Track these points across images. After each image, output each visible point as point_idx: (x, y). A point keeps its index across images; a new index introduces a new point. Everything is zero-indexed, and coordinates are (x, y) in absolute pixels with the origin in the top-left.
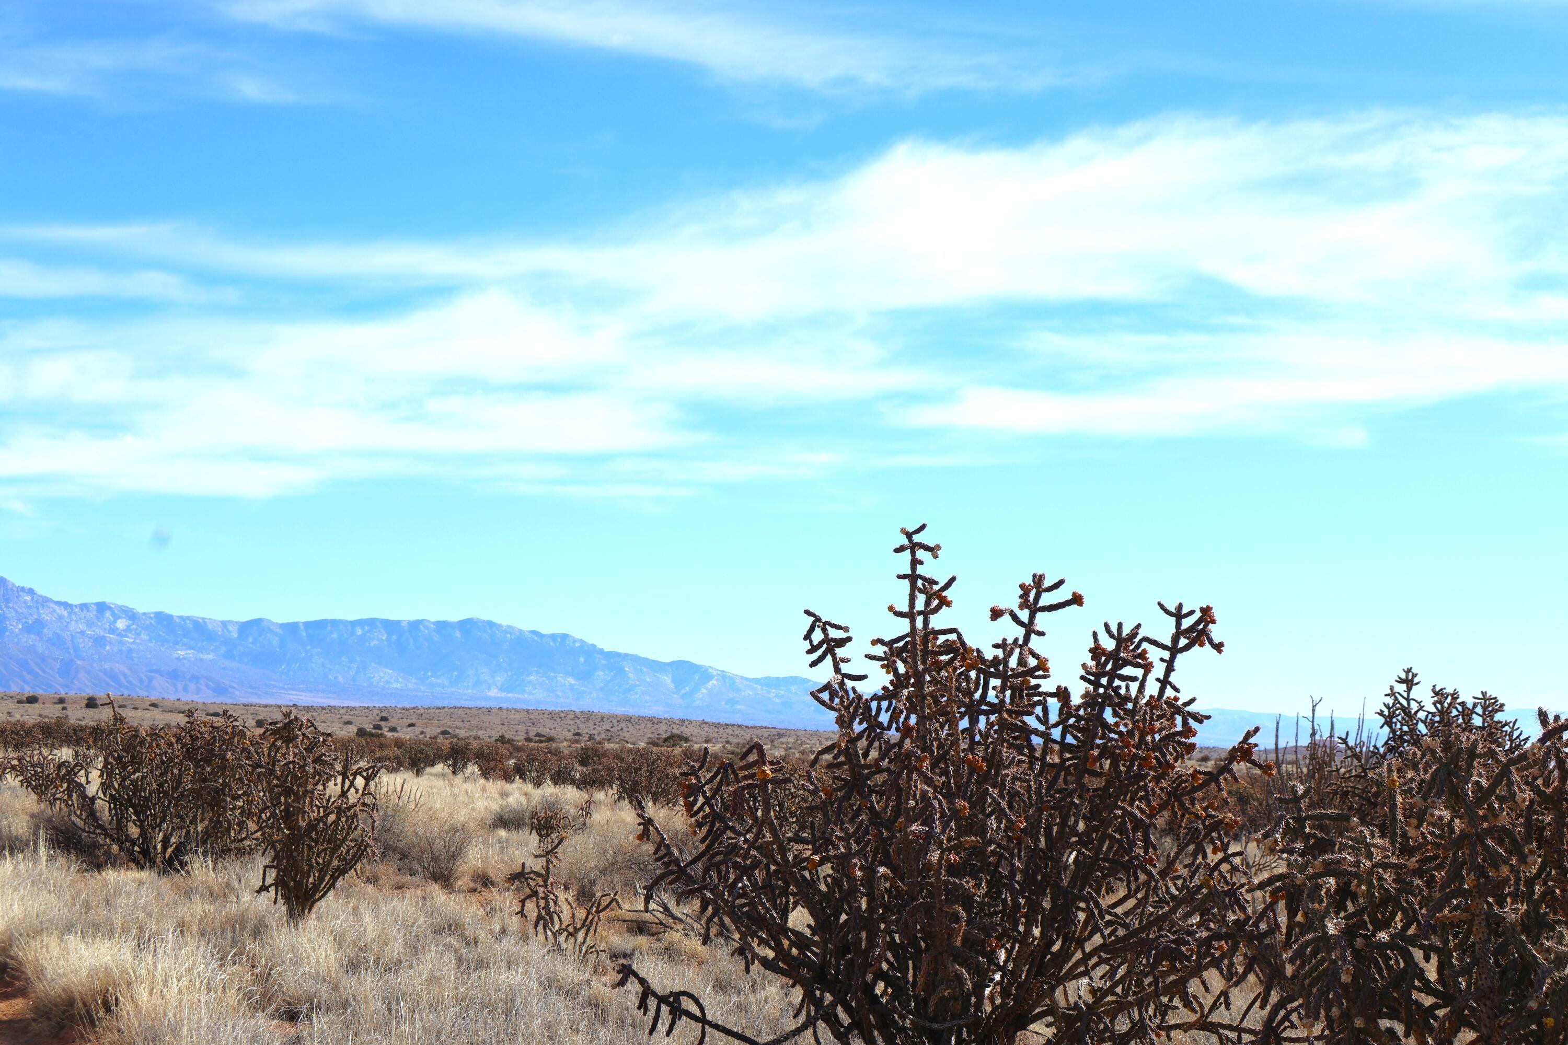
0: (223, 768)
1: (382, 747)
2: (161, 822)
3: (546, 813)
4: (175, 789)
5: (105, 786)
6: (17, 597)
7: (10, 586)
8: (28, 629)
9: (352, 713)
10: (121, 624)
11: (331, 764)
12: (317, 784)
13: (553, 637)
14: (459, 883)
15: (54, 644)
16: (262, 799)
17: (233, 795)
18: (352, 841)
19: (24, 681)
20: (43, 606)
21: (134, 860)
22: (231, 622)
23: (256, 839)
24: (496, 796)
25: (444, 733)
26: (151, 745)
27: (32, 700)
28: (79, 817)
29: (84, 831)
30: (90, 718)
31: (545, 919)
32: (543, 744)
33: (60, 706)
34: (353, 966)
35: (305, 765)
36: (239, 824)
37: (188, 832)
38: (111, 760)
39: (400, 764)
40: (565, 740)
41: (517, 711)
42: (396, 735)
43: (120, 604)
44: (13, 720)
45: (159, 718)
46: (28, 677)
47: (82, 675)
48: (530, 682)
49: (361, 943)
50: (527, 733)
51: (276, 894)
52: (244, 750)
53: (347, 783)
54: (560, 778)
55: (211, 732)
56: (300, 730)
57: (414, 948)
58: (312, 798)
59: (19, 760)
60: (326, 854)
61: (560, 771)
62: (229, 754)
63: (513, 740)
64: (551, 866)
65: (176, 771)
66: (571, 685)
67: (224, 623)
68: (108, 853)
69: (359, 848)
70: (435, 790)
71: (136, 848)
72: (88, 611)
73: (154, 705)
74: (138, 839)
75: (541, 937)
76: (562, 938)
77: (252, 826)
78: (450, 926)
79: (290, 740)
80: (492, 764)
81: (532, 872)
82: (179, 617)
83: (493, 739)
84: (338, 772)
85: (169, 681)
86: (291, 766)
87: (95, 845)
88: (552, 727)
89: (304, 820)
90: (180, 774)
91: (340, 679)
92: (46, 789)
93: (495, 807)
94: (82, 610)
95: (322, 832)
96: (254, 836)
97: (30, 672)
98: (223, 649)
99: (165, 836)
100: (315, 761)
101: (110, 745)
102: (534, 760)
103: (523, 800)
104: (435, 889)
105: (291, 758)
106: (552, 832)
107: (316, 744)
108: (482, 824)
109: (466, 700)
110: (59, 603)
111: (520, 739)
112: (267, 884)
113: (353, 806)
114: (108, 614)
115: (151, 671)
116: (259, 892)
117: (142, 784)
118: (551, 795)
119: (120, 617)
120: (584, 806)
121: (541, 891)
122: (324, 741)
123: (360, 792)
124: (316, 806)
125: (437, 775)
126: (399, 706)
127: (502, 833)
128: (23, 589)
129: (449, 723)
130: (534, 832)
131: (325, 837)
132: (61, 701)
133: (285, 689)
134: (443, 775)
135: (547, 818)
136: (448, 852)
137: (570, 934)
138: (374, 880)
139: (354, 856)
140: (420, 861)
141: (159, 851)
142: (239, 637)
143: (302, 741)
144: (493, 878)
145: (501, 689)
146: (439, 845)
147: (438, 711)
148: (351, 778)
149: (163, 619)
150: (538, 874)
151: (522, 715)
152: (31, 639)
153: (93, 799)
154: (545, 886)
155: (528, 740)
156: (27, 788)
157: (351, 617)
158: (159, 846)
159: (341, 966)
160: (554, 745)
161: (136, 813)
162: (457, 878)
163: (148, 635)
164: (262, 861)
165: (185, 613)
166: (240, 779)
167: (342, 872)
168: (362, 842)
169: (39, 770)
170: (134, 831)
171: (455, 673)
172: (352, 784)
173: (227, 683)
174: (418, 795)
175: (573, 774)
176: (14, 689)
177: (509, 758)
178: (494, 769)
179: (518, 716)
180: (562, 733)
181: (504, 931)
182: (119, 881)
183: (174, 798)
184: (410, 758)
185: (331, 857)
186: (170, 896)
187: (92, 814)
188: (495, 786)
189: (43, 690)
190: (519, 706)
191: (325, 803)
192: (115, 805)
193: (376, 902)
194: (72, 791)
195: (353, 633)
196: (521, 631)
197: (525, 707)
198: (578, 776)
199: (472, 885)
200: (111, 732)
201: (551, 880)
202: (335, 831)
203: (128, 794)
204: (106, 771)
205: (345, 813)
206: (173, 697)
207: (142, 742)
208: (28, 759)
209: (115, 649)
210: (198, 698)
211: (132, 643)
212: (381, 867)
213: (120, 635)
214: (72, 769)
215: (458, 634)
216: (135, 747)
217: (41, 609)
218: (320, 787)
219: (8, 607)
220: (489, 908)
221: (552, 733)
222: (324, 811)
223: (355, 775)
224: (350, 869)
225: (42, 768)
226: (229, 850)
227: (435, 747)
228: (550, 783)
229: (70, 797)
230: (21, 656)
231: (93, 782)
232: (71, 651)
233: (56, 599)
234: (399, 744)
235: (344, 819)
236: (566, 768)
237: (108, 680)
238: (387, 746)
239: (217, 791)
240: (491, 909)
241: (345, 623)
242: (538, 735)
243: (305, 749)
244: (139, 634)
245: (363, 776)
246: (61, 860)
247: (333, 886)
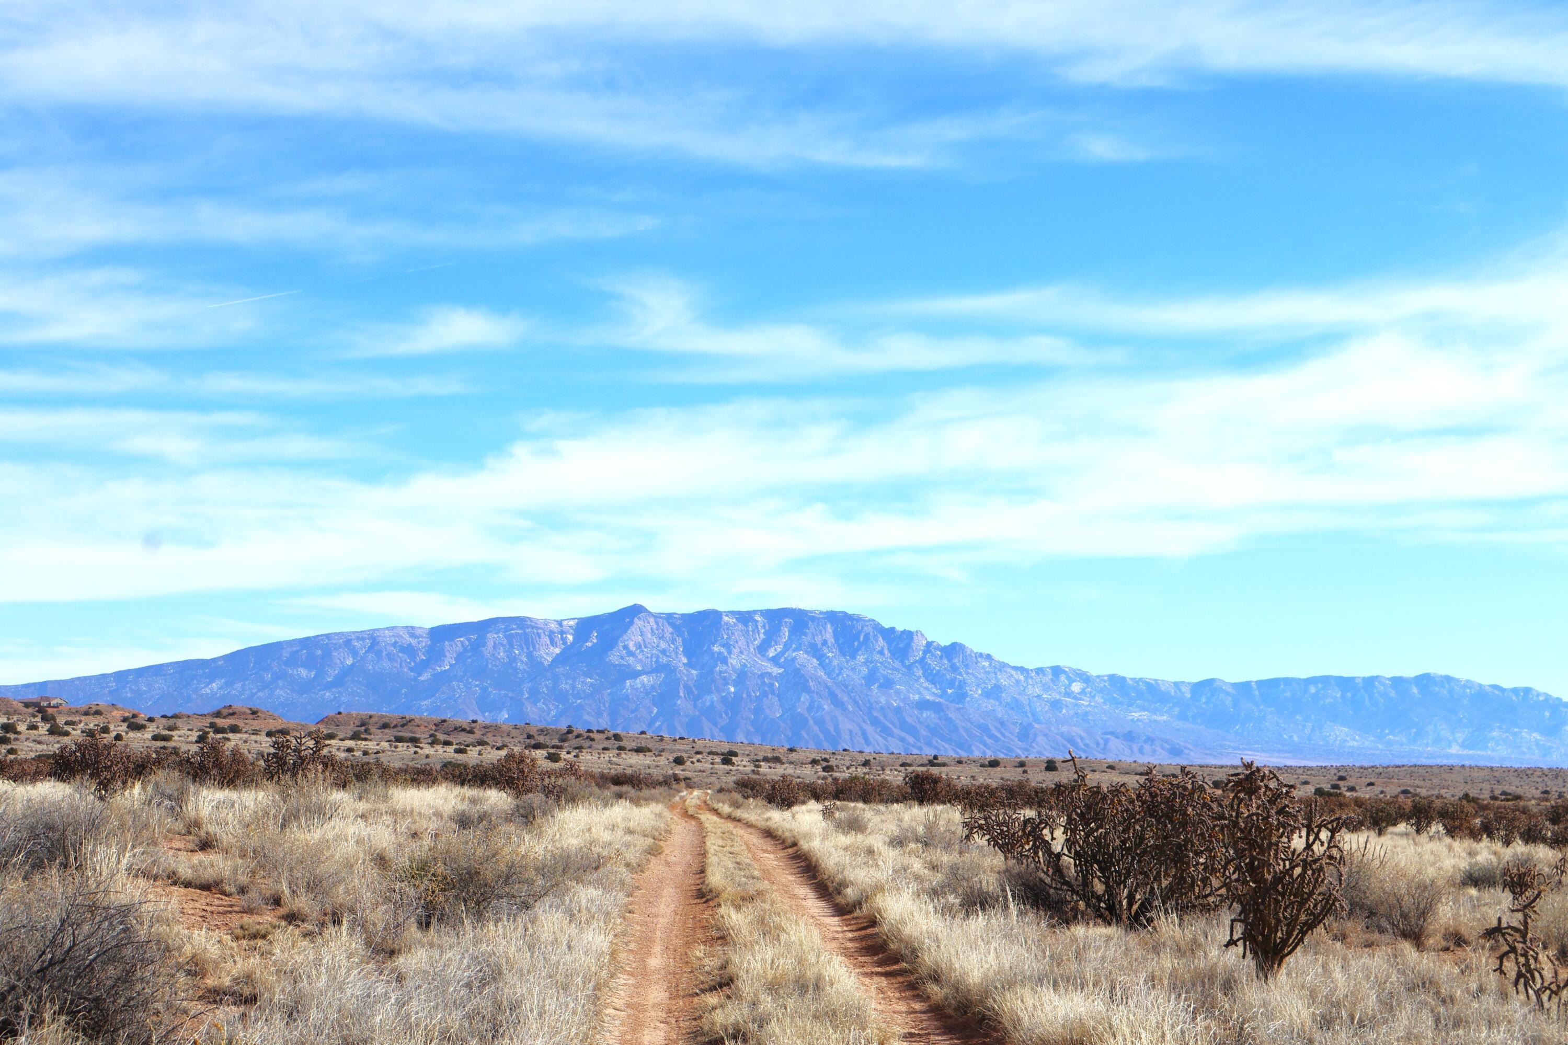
0: (1184, 824)
1: (1341, 806)
2: (1126, 878)
3: (1518, 870)
4: (1137, 846)
5: (1070, 843)
6: (976, 663)
7: (969, 652)
8: (987, 694)
9: (1309, 772)
10: (1076, 687)
11: (1294, 816)
12: (1281, 836)
13: (1515, 691)
14: (1431, 941)
15: (1013, 709)
16: (1225, 855)
17: (1196, 851)
18: (1319, 894)
19: (986, 745)
20: (1001, 671)
21: (1101, 916)
22: (1183, 683)
23: (1221, 896)
24: (1464, 855)
25: (1405, 792)
26: (1112, 800)
27: (994, 764)
28: (1046, 873)
29: (1051, 887)
30: (1049, 780)
31: (1525, 976)
32: (1510, 803)
33: (1020, 770)
34: (1326, 1022)
35: (1269, 816)
36: (1203, 880)
37: (1152, 889)
38: (1074, 816)
39: (1361, 823)
40: (1534, 798)
41: (1480, 768)
42: (1355, 794)
43: (1074, 667)
44: (977, 783)
45: (1116, 778)
46: (989, 741)
47: (1040, 739)
48: (1493, 738)
49: (1334, 999)
50: (1492, 791)
51: (1245, 948)
52: (1205, 805)
53: (1311, 838)
54: (1531, 837)
55: (1170, 789)
56: (1262, 781)
57: (1389, 1005)
58: (1276, 851)
59: (985, 819)
60: (1293, 908)
61: (1530, 829)
62: (1190, 809)
63: (1478, 799)
64: (1529, 921)
65: (1137, 827)
66: (1537, 742)
67: (1176, 684)
68: (1075, 910)
69: (1327, 902)
70: (1399, 849)
71: (1102, 905)
72: (1044, 675)
73: (1111, 767)
74: (1104, 895)
75: (1522, 997)
76: (1545, 997)
77: (1216, 883)
78: (1424, 983)
79: (1252, 791)
80: (1457, 823)
81: (1509, 927)
82: (1132, 679)
83: (1457, 798)
84: (1302, 824)
85: (1125, 743)
86: (1255, 818)
87: (1064, 902)
88: (1519, 785)
89: (1269, 872)
90: (1143, 830)
91: (1296, 739)
92: (1012, 847)
93: (1464, 865)
94: (1037, 674)
95: (1288, 885)
96: (1219, 892)
97: (992, 736)
98: (1176, 710)
99: (1130, 892)
100: (1278, 813)
101: (1073, 801)
102: (1502, 818)
103: (1494, 859)
104: (1407, 947)
105: (1254, 811)
106: (1526, 890)
107: (1279, 795)
108: (1451, 882)
109: (1425, 758)
110: (1015, 668)
111: (1485, 796)
112: (1235, 937)
113: (1319, 859)
114: (1063, 678)
115: (1106, 733)
116: (1227, 946)
117: (1106, 840)
118: (1522, 854)
119: (1075, 681)
120: (1559, 864)
121: (1519, 946)
122: (1287, 792)
123: (1326, 845)
124: (1282, 859)
125: (1401, 835)
126: (1357, 764)
127: (1473, 892)
128: (981, 655)
129: (1409, 782)
130: (1507, 889)
131: (1291, 890)
132: (1022, 764)
133: (1240, 749)
134: (1407, 835)
135: (1520, 875)
136: (1417, 909)
137: (1552, 992)
138: (1342, 937)
139: (1322, 910)
140: (1389, 917)
141: (1125, 907)
142: (1192, 697)
143: (1265, 794)
144: (1466, 937)
145: (1463, 746)
146: (1407, 902)
147: (1397, 769)
148: (1316, 830)
149: (1117, 681)
150: (1516, 930)
151: (1486, 773)
152: (990, 704)
153: (1059, 856)
154: (1524, 942)
155: (1494, 798)
156: (994, 847)
157: (1303, 674)
158: (1125, 902)
159: (1314, 1021)
160: (1522, 803)
161: (1101, 870)
162: (1429, 936)
163: (1103, 697)
164: (1226, 917)
165: (1138, 676)
166: (1202, 834)
167: (1310, 926)
168: (1330, 896)
169: (1005, 829)
170: (1099, 888)
171: (1414, 730)
172: (1317, 837)
173: (1182, 744)
174: (1382, 853)
175: (1544, 832)
176: (977, 754)
177: (1475, 816)
178: (1460, 828)
179: (1481, 774)
180: (1530, 791)
181: (1481, 990)
182: (1087, 937)
183: (1137, 854)
184: (1371, 817)
185: (1299, 911)
186: (1138, 953)
187: (1059, 871)
188: (1461, 846)
189: (1005, 754)
190: (1481, 763)
191: (1290, 856)
192: (1080, 861)
193: (1345, 959)
194: (1038, 847)
195: (1306, 691)
196: (1480, 685)
197: (1488, 764)
198: (1549, 834)
199: (1444, 944)
200: (1073, 789)
201: (1529, 935)
202: (1301, 884)
203: (1092, 850)
204: (1070, 827)
205: (1311, 866)
206: (1129, 760)
207: (1104, 798)
208: (994, 818)
209: (1071, 712)
210: (1154, 761)
211: (1087, 706)
212: (1349, 924)
213: (1075, 698)
214: (1038, 826)
215: (1415, 690)
216: (1097, 804)
217: (999, 673)
218: (1285, 839)
219: (967, 673)
220: (1463, 967)
221: (1519, 791)
222: (1290, 864)
223: (1319, 827)
224: (1319, 923)
225: (1007, 827)
226: (1194, 906)
227: (1397, 806)
228: (1520, 842)
229: (1036, 853)
230: (982, 721)
231: (1058, 839)
232: (1030, 715)
233: (1013, 665)
234: (1359, 803)
235: (1310, 872)
236: (1536, 826)
237: (1065, 743)
238: (1346, 806)
239: (1179, 846)
240: (1467, 967)
241: (1298, 681)
242: (1504, 793)
243: (1268, 801)
244: (1094, 697)
245: (1328, 829)
246: (1031, 916)
247: (1302, 940)
